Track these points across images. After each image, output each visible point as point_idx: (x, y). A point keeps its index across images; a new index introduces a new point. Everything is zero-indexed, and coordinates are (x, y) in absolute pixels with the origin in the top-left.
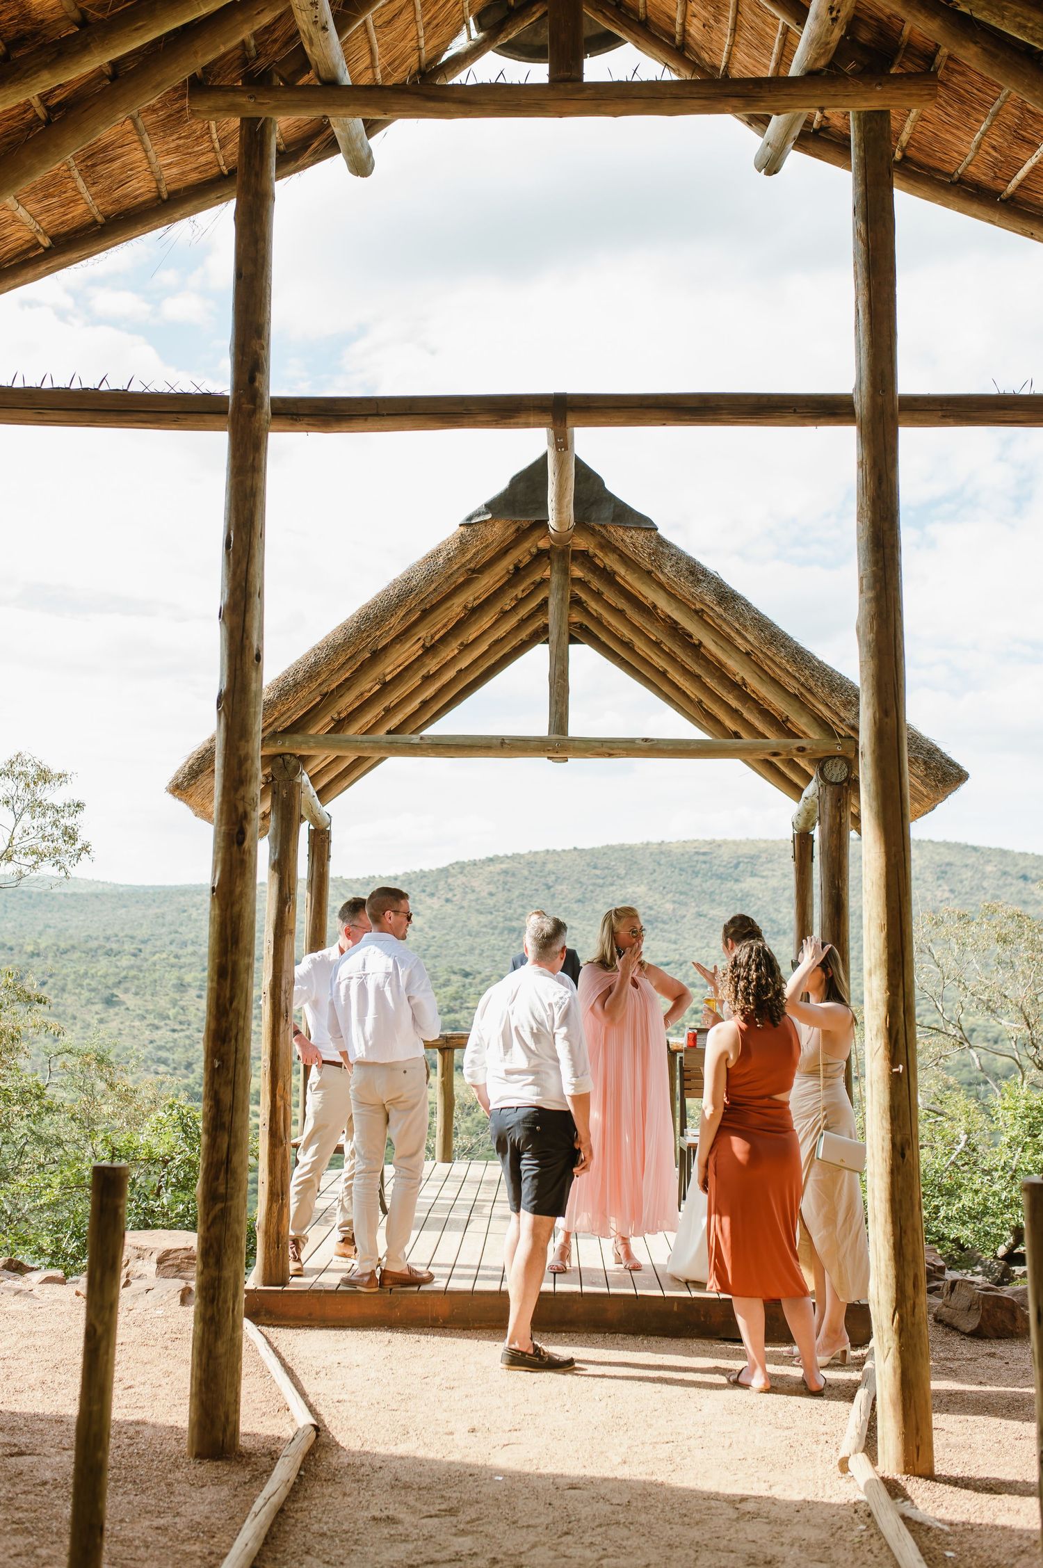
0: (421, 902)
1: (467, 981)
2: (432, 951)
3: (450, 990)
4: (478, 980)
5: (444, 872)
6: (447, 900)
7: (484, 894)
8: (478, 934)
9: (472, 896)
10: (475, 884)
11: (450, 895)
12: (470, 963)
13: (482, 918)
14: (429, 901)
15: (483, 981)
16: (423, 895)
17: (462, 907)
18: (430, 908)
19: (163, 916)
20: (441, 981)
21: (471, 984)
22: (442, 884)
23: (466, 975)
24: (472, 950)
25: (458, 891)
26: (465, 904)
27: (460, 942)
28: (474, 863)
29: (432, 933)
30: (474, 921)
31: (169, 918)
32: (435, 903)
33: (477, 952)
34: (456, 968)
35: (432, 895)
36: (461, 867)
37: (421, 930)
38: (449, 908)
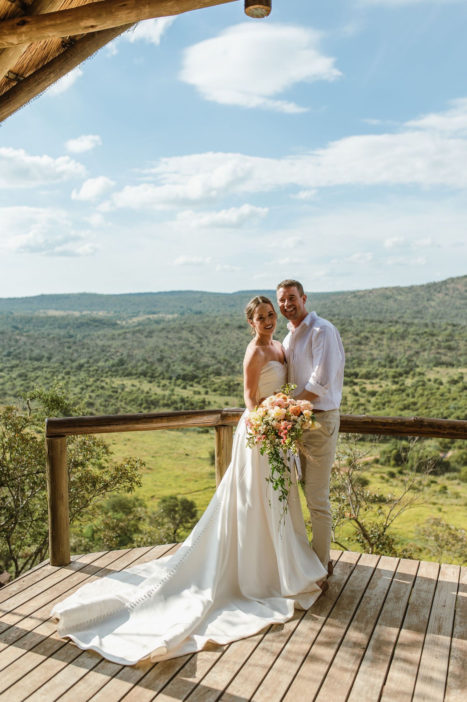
0: (434, 295)
1: (455, 328)
2: (439, 316)
3: (447, 332)
4: (460, 327)
5: (445, 282)
6: (446, 294)
7: (463, 291)
8: (460, 308)
9: (457, 292)
10: (459, 287)
11: (447, 292)
12: (456, 321)
13: (463, 302)
14: (438, 295)
15: (462, 328)
16: (435, 293)
17: (452, 297)
18: (438, 297)
19: (326, 304)
20: (443, 328)
21: (456, 330)
22: (444, 287)
23: (454, 326)
24: (457, 315)
25: (451, 291)
26: (454, 295)
27: (452, 312)
28: (458, 278)
29: (439, 308)
30: (459, 303)
31: (328, 305)
32: (441, 295)
33: (459, 316)
34: (450, 322)
35: (439, 292)
36: (452, 280)
37: (434, 307)
38: (447, 298)
